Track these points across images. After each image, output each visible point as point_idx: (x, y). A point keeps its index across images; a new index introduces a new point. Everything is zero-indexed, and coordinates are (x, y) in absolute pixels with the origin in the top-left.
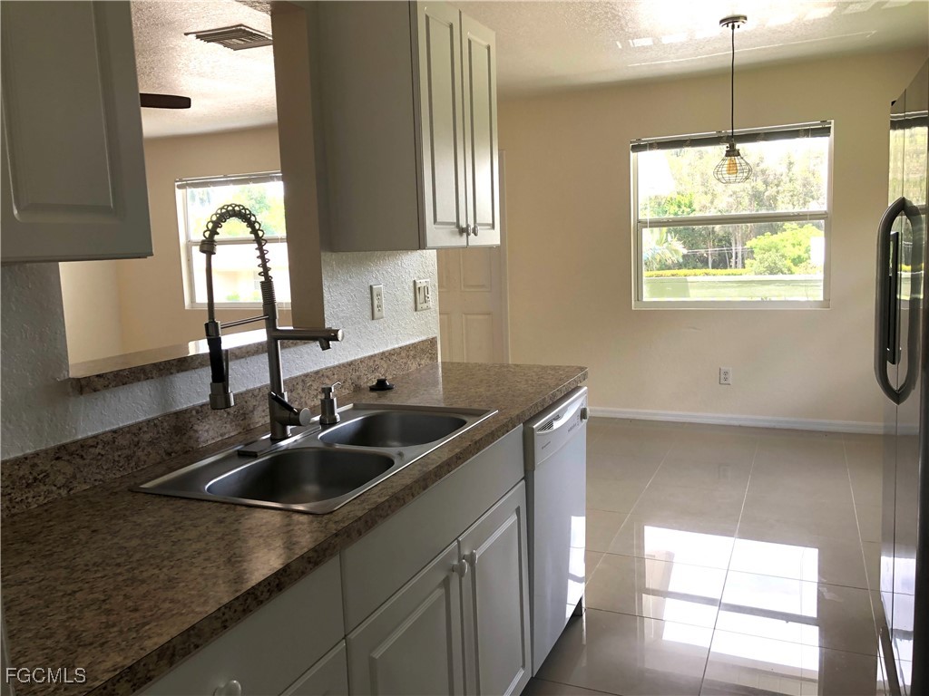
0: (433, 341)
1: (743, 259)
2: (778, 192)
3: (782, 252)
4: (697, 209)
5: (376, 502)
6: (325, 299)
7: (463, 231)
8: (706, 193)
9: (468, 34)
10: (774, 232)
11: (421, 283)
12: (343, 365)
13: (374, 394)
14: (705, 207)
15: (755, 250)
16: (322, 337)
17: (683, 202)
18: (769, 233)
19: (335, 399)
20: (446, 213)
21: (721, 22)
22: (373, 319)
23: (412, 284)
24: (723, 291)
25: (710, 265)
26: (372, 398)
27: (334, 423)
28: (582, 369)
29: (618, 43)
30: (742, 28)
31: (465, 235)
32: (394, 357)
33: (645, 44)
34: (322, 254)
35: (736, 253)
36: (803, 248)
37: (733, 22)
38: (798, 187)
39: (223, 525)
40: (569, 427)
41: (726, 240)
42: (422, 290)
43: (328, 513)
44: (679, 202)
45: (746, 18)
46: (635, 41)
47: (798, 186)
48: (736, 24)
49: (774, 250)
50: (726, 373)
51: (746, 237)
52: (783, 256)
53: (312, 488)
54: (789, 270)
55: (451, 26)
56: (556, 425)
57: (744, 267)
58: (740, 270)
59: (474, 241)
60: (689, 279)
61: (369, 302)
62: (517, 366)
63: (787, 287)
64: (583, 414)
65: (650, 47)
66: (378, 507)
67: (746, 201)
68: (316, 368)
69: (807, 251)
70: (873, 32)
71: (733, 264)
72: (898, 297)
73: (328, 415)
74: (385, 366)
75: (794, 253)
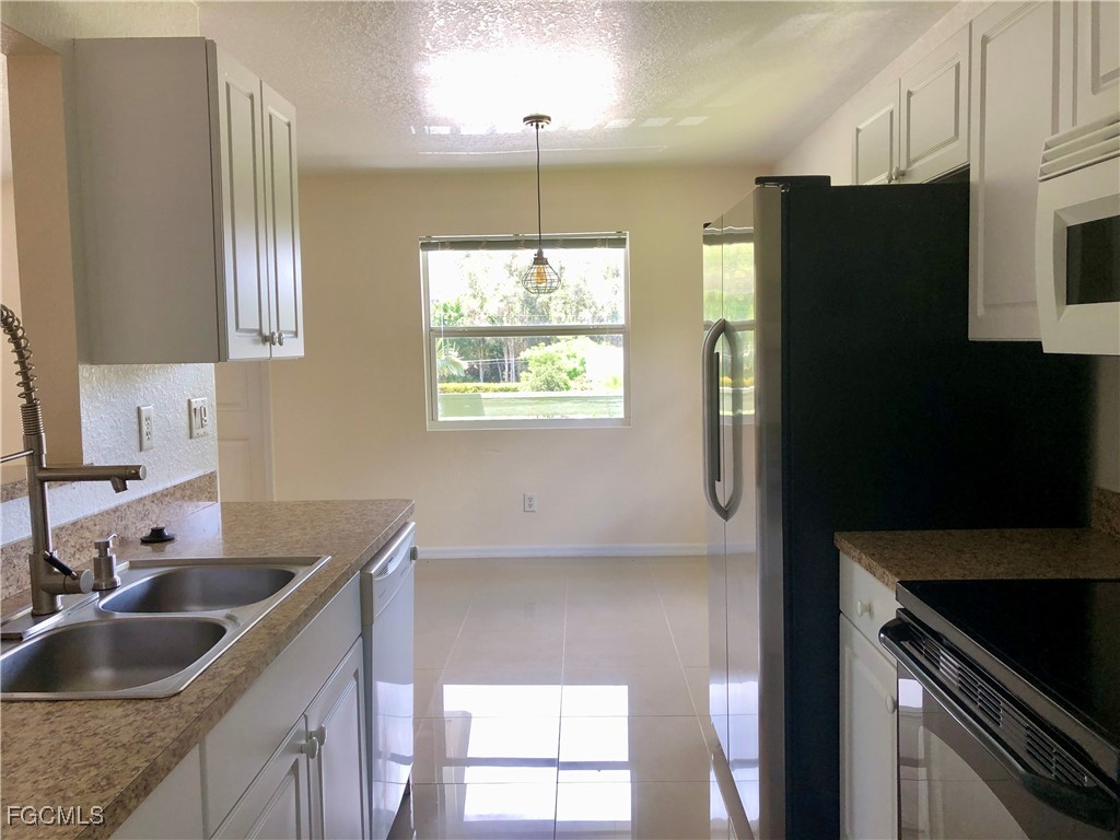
0: (211, 477)
1: (516, 371)
2: (550, 299)
3: (558, 364)
4: (466, 314)
5: (231, 675)
6: (83, 426)
7: (267, 339)
8: (474, 297)
9: (269, 109)
10: (548, 343)
11: (197, 403)
12: (107, 512)
13: (148, 548)
14: (473, 313)
15: (531, 362)
16: (115, 476)
17: (449, 306)
18: (543, 344)
19: (114, 556)
20: (249, 320)
21: (525, 119)
22: (141, 450)
23: (186, 405)
24: (520, 408)
25: (481, 378)
26: (147, 553)
27: (113, 587)
28: (408, 501)
29: (412, 128)
30: (546, 128)
31: (268, 344)
32: (167, 499)
33: (442, 133)
34: (80, 367)
35: (509, 365)
36: (578, 360)
37: (537, 122)
38: (570, 294)
39: (26, 728)
40: (401, 571)
41: (499, 351)
42: (198, 412)
43: (175, 695)
44: (445, 305)
45: (550, 119)
46: (431, 128)
47: (570, 292)
48: (540, 124)
49: (549, 362)
50: (531, 499)
51: (518, 350)
52: (559, 369)
53: (103, 674)
54: (565, 384)
55: (252, 97)
56: (392, 568)
57: (518, 380)
58: (513, 385)
59: (279, 352)
60: (484, 395)
61: (136, 427)
62: (327, 502)
63: (585, 404)
64: (413, 554)
65: (447, 137)
66: (235, 681)
67: (518, 308)
68: (72, 519)
69: (583, 363)
70: (666, 147)
71: (506, 377)
72: (721, 413)
73: (104, 577)
74: (157, 511)
75: (570, 365)
